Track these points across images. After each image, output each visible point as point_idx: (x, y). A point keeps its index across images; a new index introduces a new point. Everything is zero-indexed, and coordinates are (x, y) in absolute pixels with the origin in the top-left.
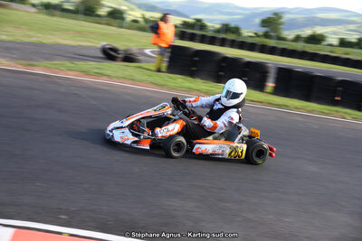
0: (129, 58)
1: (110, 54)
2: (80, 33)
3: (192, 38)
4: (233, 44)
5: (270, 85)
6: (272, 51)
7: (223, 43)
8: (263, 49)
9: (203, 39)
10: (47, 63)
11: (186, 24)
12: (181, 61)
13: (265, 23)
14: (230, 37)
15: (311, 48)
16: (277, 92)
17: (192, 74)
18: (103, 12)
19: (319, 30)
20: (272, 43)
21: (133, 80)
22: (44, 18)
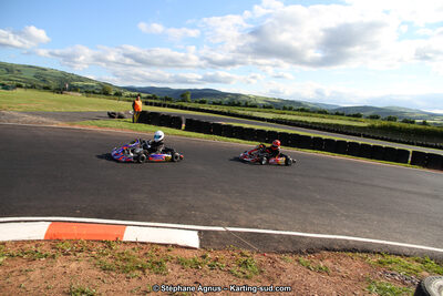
0: (121, 117)
1: (111, 116)
2: (100, 105)
3: (151, 104)
4: (169, 106)
5: (184, 125)
6: (186, 108)
7: (164, 106)
8: (182, 108)
9: (156, 105)
10: (81, 123)
11: (149, 98)
12: (144, 118)
13: (182, 96)
14: (168, 103)
15: (201, 106)
16: (185, 130)
17: (149, 123)
18: (113, 93)
20: (185, 104)
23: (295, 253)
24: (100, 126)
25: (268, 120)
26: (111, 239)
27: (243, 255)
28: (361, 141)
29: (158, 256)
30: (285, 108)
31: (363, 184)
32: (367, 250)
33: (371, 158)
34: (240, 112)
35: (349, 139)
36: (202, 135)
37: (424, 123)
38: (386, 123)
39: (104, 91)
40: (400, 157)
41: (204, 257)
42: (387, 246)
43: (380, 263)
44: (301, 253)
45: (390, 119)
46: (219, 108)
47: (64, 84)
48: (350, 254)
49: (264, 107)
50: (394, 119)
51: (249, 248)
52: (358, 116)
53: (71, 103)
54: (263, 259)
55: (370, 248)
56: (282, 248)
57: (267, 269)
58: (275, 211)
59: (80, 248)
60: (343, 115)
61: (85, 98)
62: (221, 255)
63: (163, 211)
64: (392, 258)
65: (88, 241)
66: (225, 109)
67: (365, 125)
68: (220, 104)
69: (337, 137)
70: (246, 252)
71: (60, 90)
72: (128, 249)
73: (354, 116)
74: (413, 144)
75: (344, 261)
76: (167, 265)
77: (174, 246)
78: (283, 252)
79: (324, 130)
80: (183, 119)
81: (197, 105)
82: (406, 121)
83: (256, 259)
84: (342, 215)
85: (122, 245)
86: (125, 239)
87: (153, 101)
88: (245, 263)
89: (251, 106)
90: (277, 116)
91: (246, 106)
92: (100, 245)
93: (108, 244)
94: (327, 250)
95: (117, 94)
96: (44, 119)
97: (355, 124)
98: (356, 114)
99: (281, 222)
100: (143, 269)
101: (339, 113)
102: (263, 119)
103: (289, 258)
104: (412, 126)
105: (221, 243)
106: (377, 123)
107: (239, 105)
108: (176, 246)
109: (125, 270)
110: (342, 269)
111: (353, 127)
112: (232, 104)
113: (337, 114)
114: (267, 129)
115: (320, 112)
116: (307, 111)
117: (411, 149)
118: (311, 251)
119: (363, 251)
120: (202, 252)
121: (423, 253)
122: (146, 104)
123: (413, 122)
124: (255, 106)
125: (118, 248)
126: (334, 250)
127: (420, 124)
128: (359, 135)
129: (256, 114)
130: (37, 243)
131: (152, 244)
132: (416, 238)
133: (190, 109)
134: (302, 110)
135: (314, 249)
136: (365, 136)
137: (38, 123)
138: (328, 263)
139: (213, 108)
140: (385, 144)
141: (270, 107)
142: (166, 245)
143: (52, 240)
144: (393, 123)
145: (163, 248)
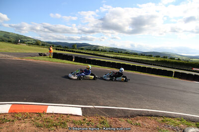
0: (45, 55)
1: (40, 55)
2: (35, 50)
3: (59, 50)
4: (67, 51)
5: (74, 59)
6: (74, 52)
7: (65, 51)
9: (61, 50)
11: (57, 47)
12: (56, 56)
13: (73, 46)
14: (66, 49)
15: (82, 51)
16: (75, 61)
17: (58, 58)
18: (41, 44)
19: (83, 47)
20: (74, 50)
21: (45, 60)
22: (27, 46)
23: (125, 117)
24: (35, 59)
25: (112, 57)
26: (41, 112)
27: (102, 119)
28: (152, 67)
29: (63, 120)
30: (119, 52)
31: (154, 86)
32: (156, 115)
33: (157, 74)
34: (99, 54)
35: (147, 66)
36: (82, 64)
37: (179, 59)
38: (162, 59)
39: (37, 43)
40: (169, 74)
41: (84, 120)
42: (165, 113)
43: (163, 121)
44: (128, 117)
45: (164, 57)
46: (89, 52)
47: (18, 40)
48: (150, 117)
49: (110, 52)
50: (166, 57)
51: (105, 115)
52: (151, 56)
53: (21, 48)
54: (111, 120)
55: (158, 114)
56: (119, 115)
57: (113, 125)
58: (116, 98)
59: (26, 116)
60: (144, 55)
61: (28, 46)
62: (92, 119)
63: (65, 98)
64: (168, 119)
65: (30, 113)
66: (92, 52)
67: (154, 60)
68: (90, 50)
69: (142, 65)
70: (104, 117)
71: (16, 43)
72: (49, 116)
73: (149, 56)
74: (174, 68)
75: (147, 120)
76: (67, 124)
77: (70, 115)
78: (120, 117)
79: (136, 62)
80: (74, 56)
81: (80, 51)
82: (171, 58)
83: (108, 120)
84: (146, 100)
85: (46, 115)
86: (47, 112)
87: (59, 48)
88: (103, 122)
89: (104, 51)
90: (116, 56)
91: (102, 51)
92: (36, 115)
93: (39, 115)
94: (139, 115)
95: (43, 45)
96: (8, 56)
97: (149, 59)
98: (150, 55)
99: (119, 103)
100: (56, 126)
101: (143, 54)
102: (109, 57)
103: (123, 120)
104: (174, 60)
105: (92, 113)
106: (159, 59)
107: (98, 50)
108: (71, 115)
109: (48, 127)
110: (146, 124)
111: (149, 61)
112: (95, 50)
113: (142, 55)
114: (111, 61)
115: (134, 54)
116: (129, 53)
117: (174, 70)
118: (132, 116)
119: (155, 116)
120: (84, 118)
121: (180, 116)
122: (57, 49)
123: (174, 59)
124: (105, 51)
125: (44, 116)
126: (143, 116)
127: (177, 60)
128: (151, 64)
129: (106, 55)
130: (5, 114)
131: (60, 114)
132: (178, 110)
133: (77, 52)
134: (126, 53)
135: (134, 115)
136: (154, 65)
137: (5, 57)
138: (140, 121)
139: (87, 52)
140: (163, 68)
141: (112, 52)
142: (67, 114)
143: (12, 113)
144: (166, 59)
145: (65, 116)
